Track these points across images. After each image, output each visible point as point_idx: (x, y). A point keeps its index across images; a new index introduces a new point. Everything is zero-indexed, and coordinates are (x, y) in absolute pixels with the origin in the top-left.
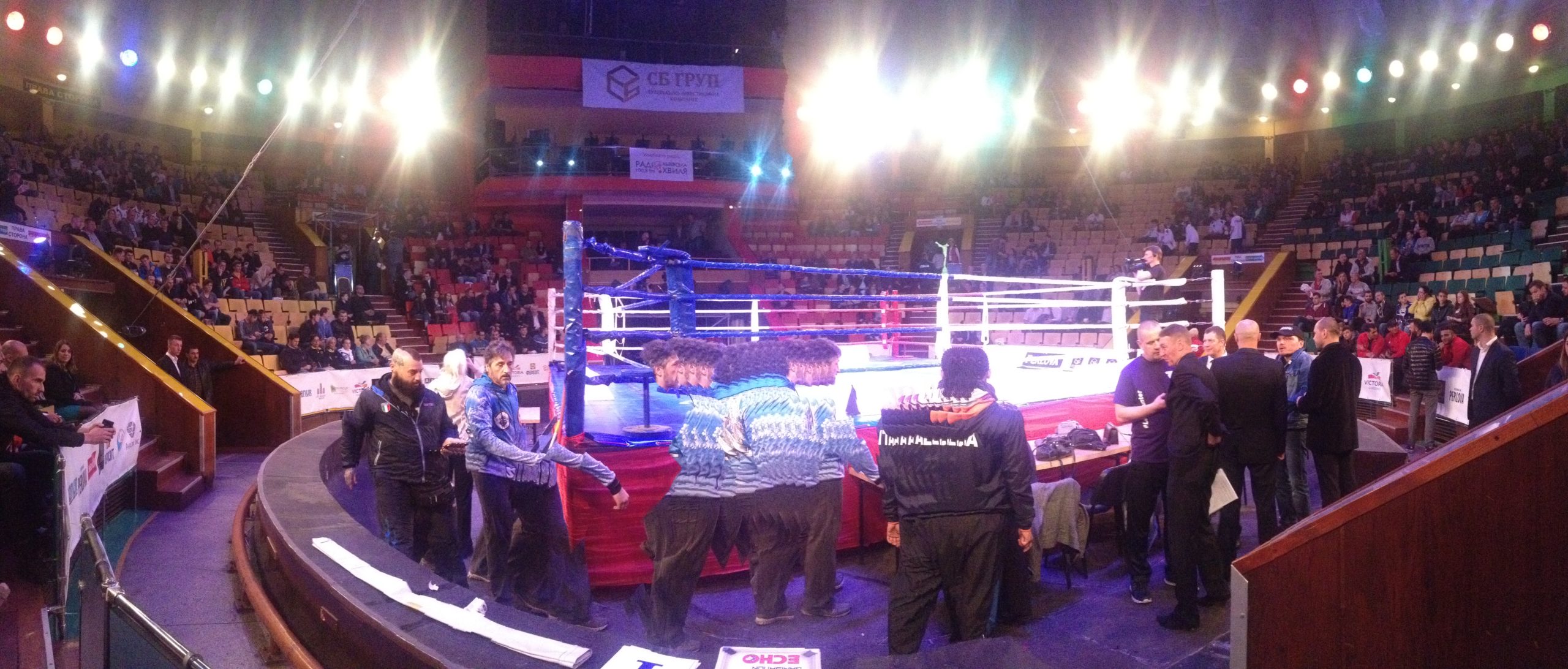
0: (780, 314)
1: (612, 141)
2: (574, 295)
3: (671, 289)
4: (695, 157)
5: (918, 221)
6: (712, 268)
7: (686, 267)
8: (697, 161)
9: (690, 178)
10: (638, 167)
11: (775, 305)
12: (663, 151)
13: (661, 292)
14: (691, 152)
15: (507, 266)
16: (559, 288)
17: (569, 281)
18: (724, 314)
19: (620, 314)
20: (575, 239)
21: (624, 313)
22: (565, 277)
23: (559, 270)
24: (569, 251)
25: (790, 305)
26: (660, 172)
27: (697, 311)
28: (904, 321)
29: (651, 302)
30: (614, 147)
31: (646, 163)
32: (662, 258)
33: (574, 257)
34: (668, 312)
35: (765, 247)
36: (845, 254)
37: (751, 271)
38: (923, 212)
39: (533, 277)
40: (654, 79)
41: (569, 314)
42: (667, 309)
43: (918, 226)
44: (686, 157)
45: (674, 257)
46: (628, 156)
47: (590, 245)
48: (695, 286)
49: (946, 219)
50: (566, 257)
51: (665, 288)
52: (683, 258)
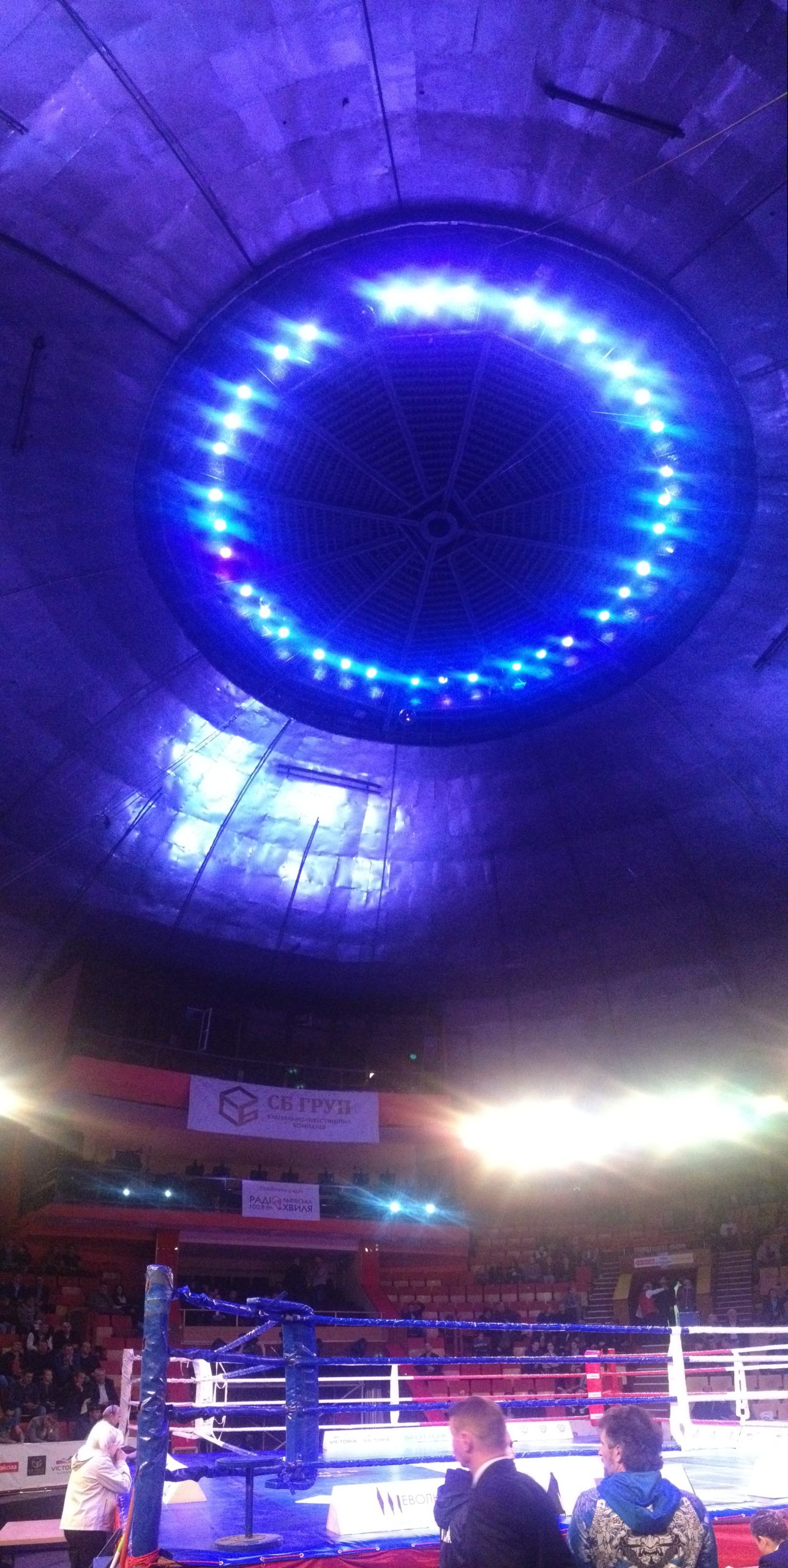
0: (426, 1381)
1: (222, 1171)
2: (155, 1360)
3: (287, 1352)
4: (321, 1192)
5: (635, 1260)
6: (341, 1324)
7: (308, 1324)
8: (324, 1197)
9: (315, 1216)
10: (253, 1202)
11: (419, 1369)
12: (283, 1185)
13: (274, 1355)
14: (317, 1186)
15: (66, 1318)
16: (137, 1349)
17: (150, 1341)
18: (357, 1382)
19: (221, 1384)
20: (162, 1288)
21: (226, 1382)
22: (146, 1336)
23: (140, 1324)
24: (152, 1303)
25: (438, 1370)
26: (280, 1209)
27: (321, 1379)
28: (628, 1388)
29: (262, 1367)
30: (224, 1179)
31: (262, 1199)
32: (278, 1313)
33: (159, 1311)
34: (283, 1380)
35: (406, 1299)
36: (536, 1304)
37: (391, 1330)
38: (644, 1249)
39: (104, 1332)
40: (276, 1102)
41: (147, 1385)
42: (283, 1376)
43: (636, 1266)
44: (311, 1192)
45: (293, 1311)
46: (241, 1189)
47: (182, 1296)
48: (320, 1348)
49: (674, 1256)
50: (148, 1311)
51: (280, 1351)
52: (303, 1313)
